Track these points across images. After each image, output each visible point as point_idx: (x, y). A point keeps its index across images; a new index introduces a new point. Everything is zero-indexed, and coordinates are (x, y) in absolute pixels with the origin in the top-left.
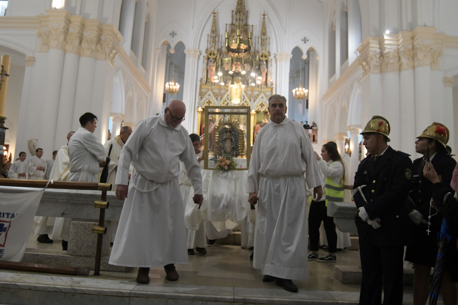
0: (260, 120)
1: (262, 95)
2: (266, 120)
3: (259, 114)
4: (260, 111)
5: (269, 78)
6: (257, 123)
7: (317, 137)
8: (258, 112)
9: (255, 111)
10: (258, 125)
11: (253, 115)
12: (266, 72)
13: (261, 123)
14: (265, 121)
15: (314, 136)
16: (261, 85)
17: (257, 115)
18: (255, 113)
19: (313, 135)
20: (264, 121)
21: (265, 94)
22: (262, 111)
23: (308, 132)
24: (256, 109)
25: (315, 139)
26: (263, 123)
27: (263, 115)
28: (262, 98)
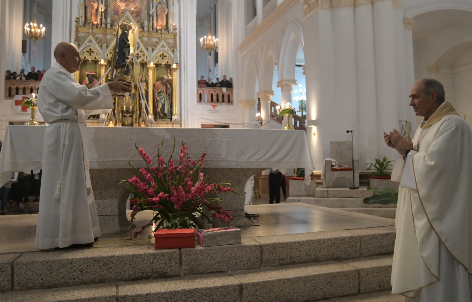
0: (161, 76)
1: (163, 43)
2: (169, 75)
3: (159, 68)
4: (161, 64)
5: (170, 21)
6: (157, 80)
7: (232, 97)
8: (157, 65)
9: (154, 64)
10: (159, 83)
11: (152, 69)
12: (166, 13)
13: (162, 80)
14: (168, 77)
15: (229, 96)
16: (161, 30)
17: (157, 70)
18: (154, 66)
19: (227, 94)
20: (166, 77)
21: (166, 42)
22: (163, 63)
23: (222, 91)
24: (156, 61)
25: (231, 100)
26: (165, 79)
27: (164, 69)
28: (163, 46)
